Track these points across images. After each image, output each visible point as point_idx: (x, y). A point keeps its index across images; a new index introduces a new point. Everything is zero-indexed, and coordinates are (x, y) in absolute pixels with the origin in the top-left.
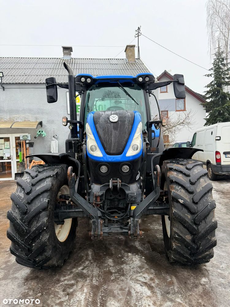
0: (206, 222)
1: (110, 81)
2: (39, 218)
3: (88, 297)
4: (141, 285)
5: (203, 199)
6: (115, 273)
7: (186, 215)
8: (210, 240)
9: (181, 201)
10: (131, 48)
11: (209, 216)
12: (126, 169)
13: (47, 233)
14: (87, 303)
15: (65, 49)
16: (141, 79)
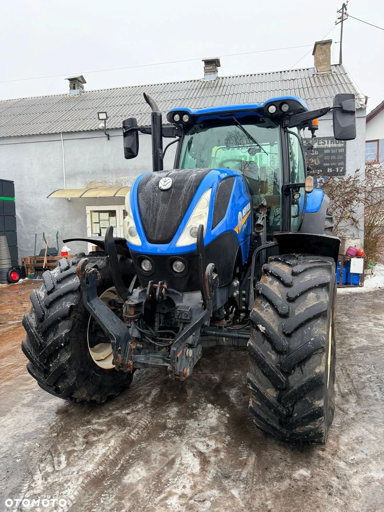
0: (302, 371)
1: (221, 116)
2: (57, 328)
3: (110, 453)
4: (194, 455)
5: (302, 328)
6: (171, 429)
7: (268, 352)
8: (312, 405)
9: (262, 328)
10: (324, 47)
11: (311, 361)
12: (178, 267)
13: (67, 351)
14: (103, 461)
15: (208, 62)
16: (272, 109)
